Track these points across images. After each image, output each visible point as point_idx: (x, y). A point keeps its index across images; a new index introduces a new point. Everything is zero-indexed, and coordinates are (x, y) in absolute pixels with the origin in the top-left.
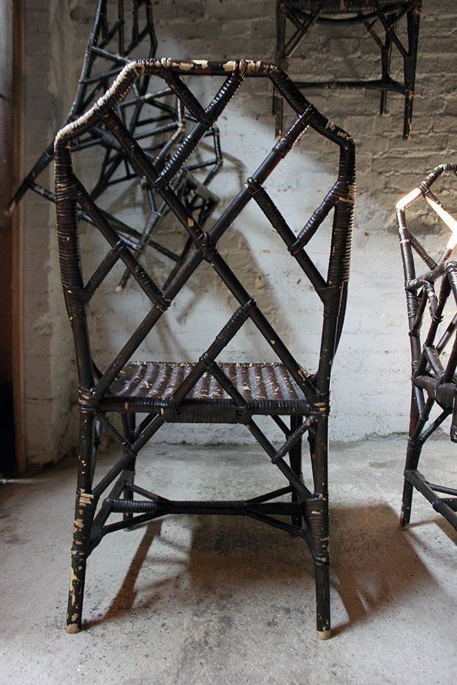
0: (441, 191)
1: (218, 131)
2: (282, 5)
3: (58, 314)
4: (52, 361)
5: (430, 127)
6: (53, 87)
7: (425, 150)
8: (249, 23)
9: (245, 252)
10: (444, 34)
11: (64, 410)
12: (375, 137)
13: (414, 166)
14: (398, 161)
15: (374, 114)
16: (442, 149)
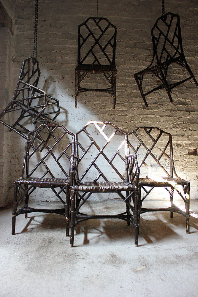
0: (131, 121)
1: (59, 102)
2: (76, 71)
3: (6, 159)
4: (4, 174)
5: (128, 101)
6: (6, 86)
7: (126, 108)
8: (71, 65)
9: (67, 139)
10: (132, 72)
11: (7, 190)
12: (110, 103)
13: (122, 113)
14: (117, 111)
15: (110, 96)
16: (131, 108)
